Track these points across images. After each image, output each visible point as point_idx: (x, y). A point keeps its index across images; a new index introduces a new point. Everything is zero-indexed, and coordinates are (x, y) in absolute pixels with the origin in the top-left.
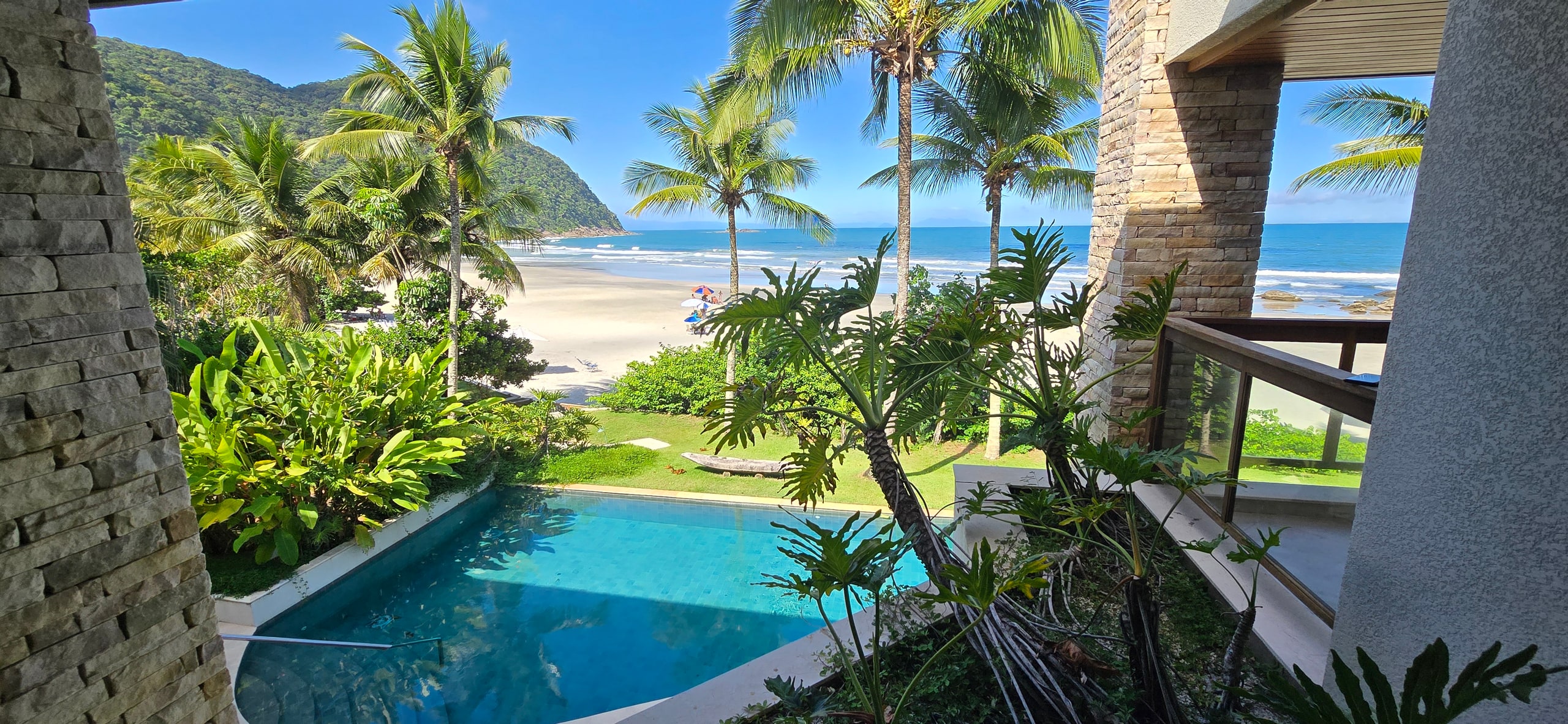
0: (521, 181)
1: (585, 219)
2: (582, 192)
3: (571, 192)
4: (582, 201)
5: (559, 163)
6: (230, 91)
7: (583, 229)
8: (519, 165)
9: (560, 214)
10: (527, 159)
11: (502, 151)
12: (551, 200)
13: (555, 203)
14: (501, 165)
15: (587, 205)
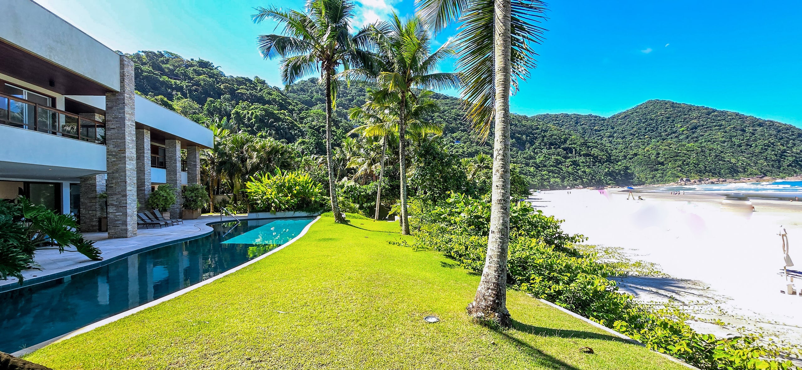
10: (756, 130)
11: (734, 128)
12: (776, 155)
13: (781, 157)
14: (731, 137)
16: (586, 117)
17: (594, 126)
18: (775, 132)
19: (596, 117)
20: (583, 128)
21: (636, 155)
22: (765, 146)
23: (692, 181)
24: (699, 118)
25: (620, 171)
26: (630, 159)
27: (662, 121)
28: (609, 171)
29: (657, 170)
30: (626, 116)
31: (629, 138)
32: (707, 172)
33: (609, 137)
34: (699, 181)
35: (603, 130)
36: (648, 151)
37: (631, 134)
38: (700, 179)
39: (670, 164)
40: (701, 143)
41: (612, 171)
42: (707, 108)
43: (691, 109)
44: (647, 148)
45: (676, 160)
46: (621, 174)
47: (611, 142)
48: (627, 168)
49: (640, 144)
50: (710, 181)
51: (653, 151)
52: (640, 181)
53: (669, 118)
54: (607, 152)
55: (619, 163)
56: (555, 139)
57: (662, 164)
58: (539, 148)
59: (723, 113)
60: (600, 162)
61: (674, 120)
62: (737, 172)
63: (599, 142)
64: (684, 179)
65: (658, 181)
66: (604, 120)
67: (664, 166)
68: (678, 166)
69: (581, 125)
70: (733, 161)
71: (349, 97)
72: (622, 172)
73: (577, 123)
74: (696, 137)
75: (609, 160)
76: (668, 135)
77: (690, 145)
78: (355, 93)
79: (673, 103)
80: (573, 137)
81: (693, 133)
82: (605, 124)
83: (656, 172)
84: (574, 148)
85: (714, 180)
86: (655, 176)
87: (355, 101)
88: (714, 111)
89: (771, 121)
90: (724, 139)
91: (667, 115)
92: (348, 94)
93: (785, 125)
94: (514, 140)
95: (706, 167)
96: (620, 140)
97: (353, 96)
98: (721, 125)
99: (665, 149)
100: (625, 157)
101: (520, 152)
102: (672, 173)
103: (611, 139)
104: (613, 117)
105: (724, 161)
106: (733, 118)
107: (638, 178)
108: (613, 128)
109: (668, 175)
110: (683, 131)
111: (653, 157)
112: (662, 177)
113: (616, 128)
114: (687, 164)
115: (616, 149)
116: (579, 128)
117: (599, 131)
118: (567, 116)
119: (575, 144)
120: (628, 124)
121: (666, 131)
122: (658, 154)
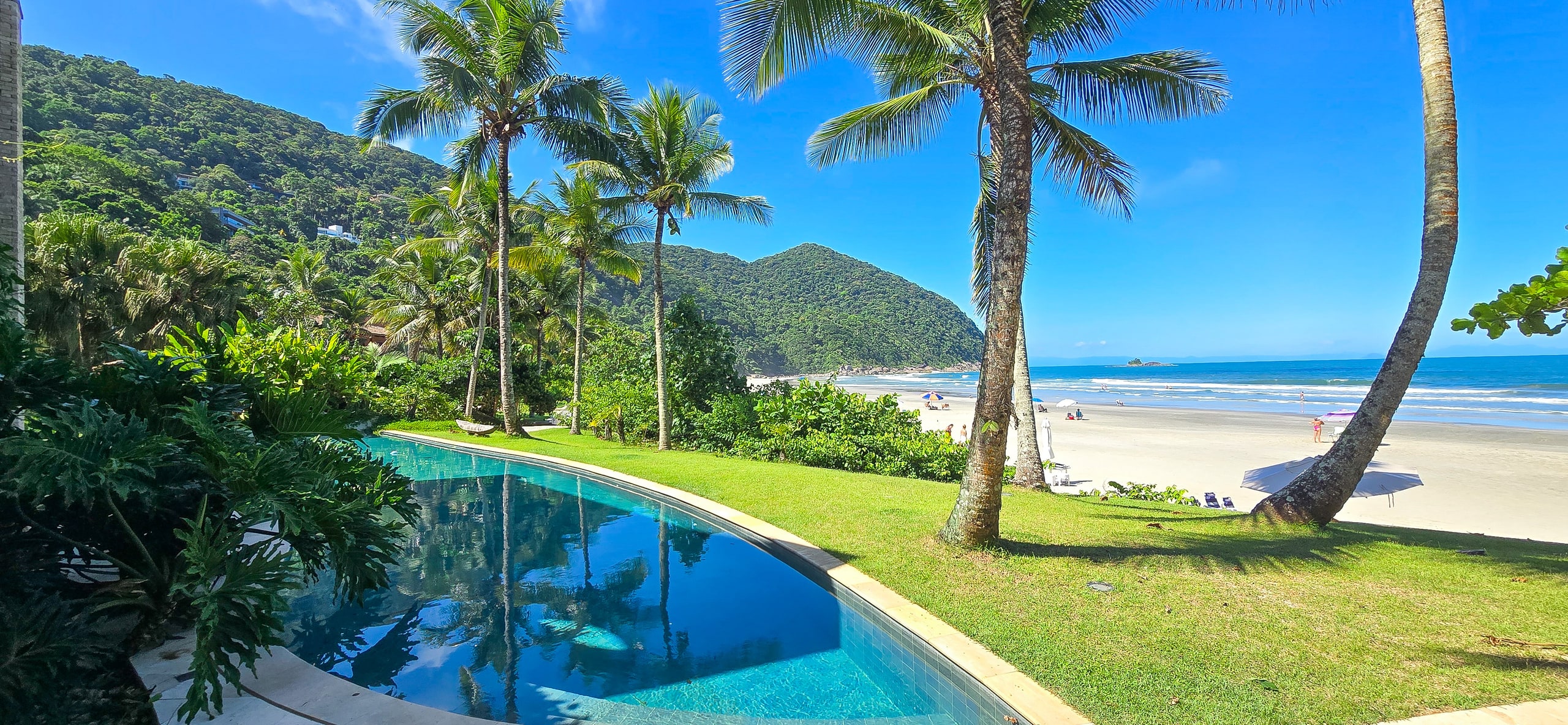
0: (911, 322)
1: (969, 355)
2: (969, 330)
3: (958, 330)
4: (968, 338)
5: (948, 304)
6: (714, 269)
7: (965, 364)
8: (911, 308)
9: (944, 350)
10: (919, 303)
11: (898, 297)
12: (936, 337)
13: (940, 341)
14: (896, 310)
15: (972, 342)
16: (719, 256)
17: (731, 274)
18: (935, 308)
19: (733, 259)
20: (715, 276)
21: (787, 326)
22: (927, 325)
23: (855, 370)
24: (861, 278)
25: (768, 350)
26: (781, 332)
27: (820, 277)
28: (752, 350)
29: (814, 352)
30: (774, 264)
31: (778, 298)
32: (870, 357)
33: (752, 294)
34: (863, 370)
35: (743, 281)
36: (803, 321)
37: (782, 293)
38: (863, 367)
39: (829, 343)
40: (864, 315)
41: (757, 351)
42: (870, 266)
43: (854, 264)
44: (802, 318)
45: (837, 339)
46: (768, 356)
47: (754, 303)
48: (777, 347)
49: (793, 310)
50: (873, 370)
51: (810, 323)
53: (828, 274)
54: (750, 319)
55: (766, 339)
56: (673, 289)
57: (820, 343)
58: (646, 303)
59: (887, 276)
60: (740, 335)
61: (833, 278)
62: (901, 359)
63: (738, 300)
64: (846, 367)
65: (815, 369)
66: (744, 265)
67: (822, 345)
68: (839, 348)
69: (712, 270)
70: (897, 343)
71: (182, 127)
72: (770, 354)
73: (705, 266)
74: (859, 307)
75: (752, 333)
76: (826, 300)
77: (852, 317)
78: (204, 121)
79: (833, 252)
80: (701, 289)
81: (856, 299)
82: (746, 272)
83: (813, 355)
84: (703, 308)
85: (878, 369)
86: (812, 362)
87: (202, 141)
88: (878, 271)
89: (933, 293)
90: (887, 312)
91: (826, 269)
92: (179, 120)
93: (945, 299)
94: (603, 284)
95: (869, 350)
96: (766, 301)
97: (197, 129)
98: (884, 293)
99: (824, 321)
100: (774, 328)
101: (614, 308)
102: (832, 357)
103: (754, 298)
104: (757, 263)
105: (888, 343)
106: (897, 284)
108: (757, 281)
109: (828, 361)
110: (844, 295)
111: (810, 331)
112: (820, 363)
113: (761, 281)
114: (850, 345)
115: (762, 315)
116: (709, 273)
117: (738, 283)
118: (690, 250)
119: (704, 301)
120: (777, 277)
121: (824, 293)
122: (816, 327)
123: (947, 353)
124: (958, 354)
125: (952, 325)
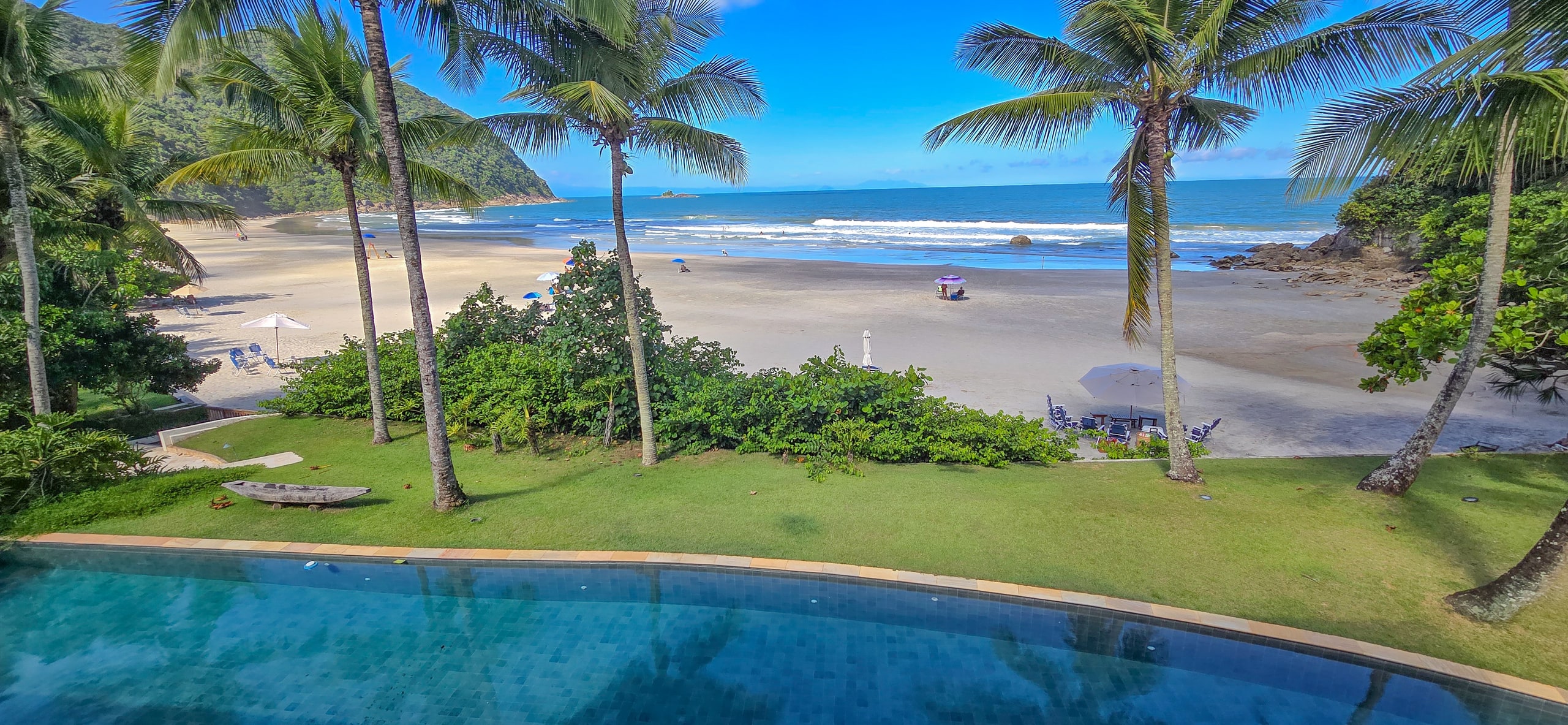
1: (512, 186)
2: (508, 158)
3: (496, 157)
4: (508, 167)
6: (98, 48)
7: (509, 196)
9: (484, 181)
12: (472, 166)
13: (478, 169)
15: (513, 171)
22: (459, 151)
23: (377, 205)
29: (313, 182)
34: (387, 206)
38: (387, 201)
47: (191, 109)
52: (284, 204)
64: (364, 202)
65: (319, 205)
67: (323, 174)
83: (312, 187)
86: (312, 196)
106: (412, 97)
107: (279, 198)
109: (335, 194)
112: (325, 197)
123: (488, 183)
124: (499, 185)
125: (487, 151)
